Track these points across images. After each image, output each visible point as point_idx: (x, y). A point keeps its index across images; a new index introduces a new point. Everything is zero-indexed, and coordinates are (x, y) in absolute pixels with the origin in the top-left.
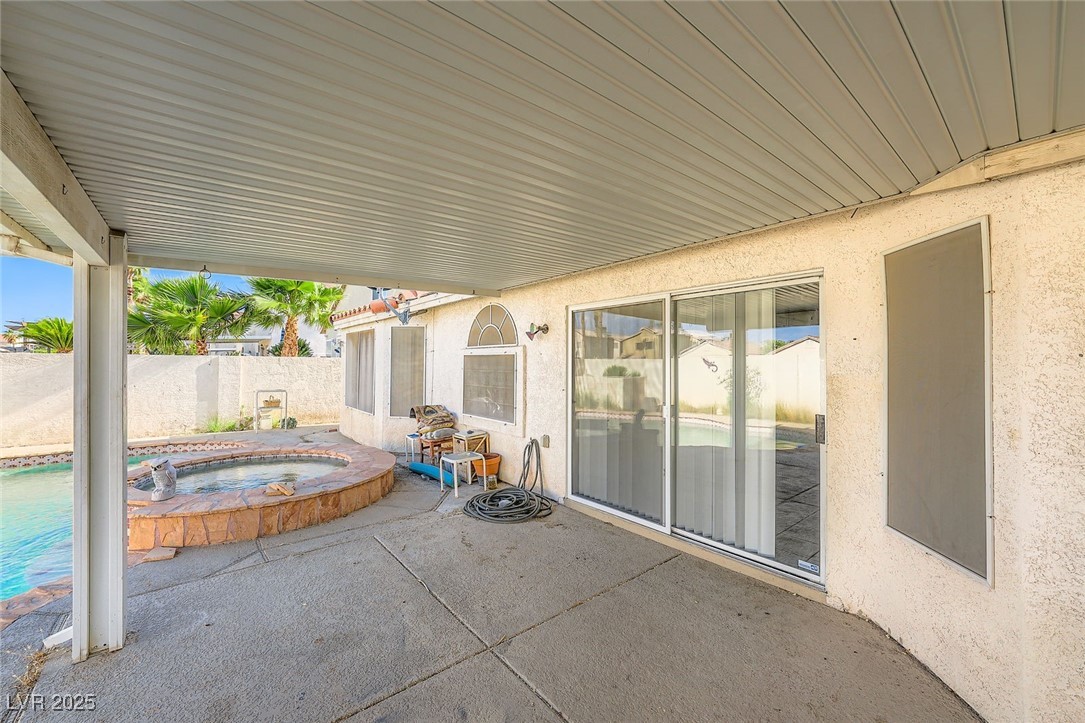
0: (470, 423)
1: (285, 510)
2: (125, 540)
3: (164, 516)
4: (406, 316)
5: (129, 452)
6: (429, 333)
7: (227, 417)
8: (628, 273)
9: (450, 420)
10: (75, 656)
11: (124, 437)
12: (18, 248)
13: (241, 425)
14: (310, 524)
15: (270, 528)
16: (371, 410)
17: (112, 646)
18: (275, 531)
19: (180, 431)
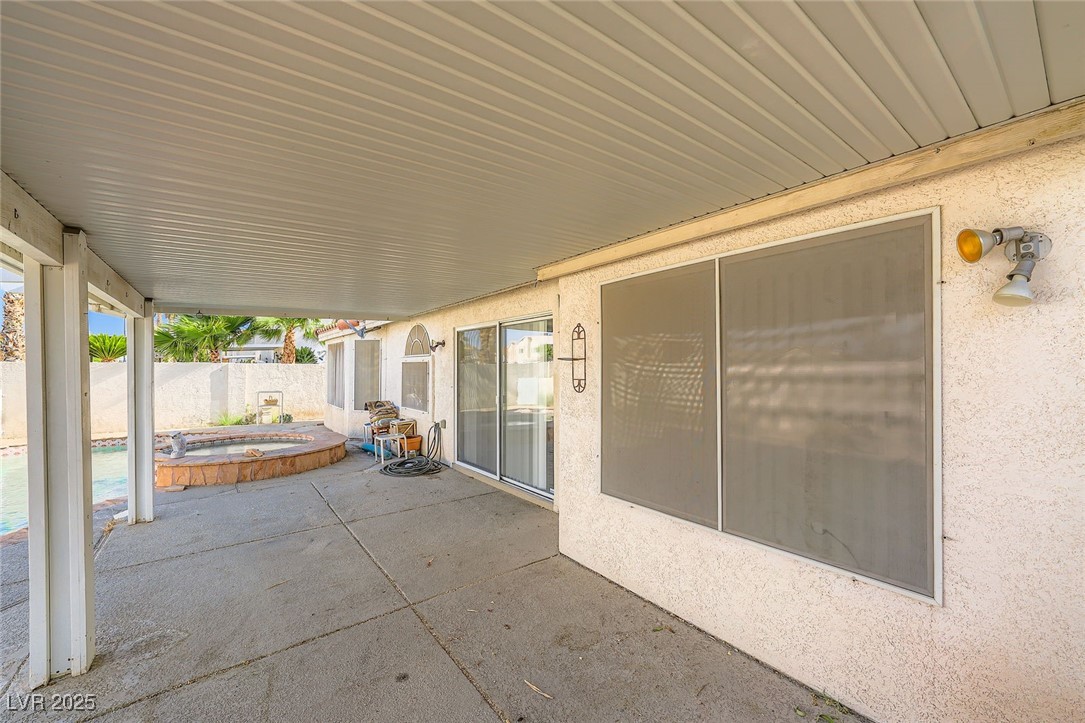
0: (408, 414)
1: (256, 466)
2: (154, 484)
3: (177, 466)
4: (362, 333)
5: (158, 439)
6: (383, 345)
7: (236, 412)
8: (481, 307)
9: (393, 412)
10: (130, 522)
11: (153, 430)
12: (99, 310)
13: (247, 420)
14: (273, 477)
15: (245, 477)
16: (342, 406)
17: (148, 519)
18: (249, 479)
19: (198, 424)
